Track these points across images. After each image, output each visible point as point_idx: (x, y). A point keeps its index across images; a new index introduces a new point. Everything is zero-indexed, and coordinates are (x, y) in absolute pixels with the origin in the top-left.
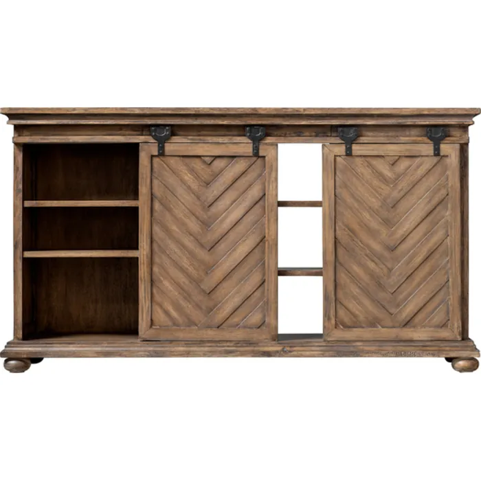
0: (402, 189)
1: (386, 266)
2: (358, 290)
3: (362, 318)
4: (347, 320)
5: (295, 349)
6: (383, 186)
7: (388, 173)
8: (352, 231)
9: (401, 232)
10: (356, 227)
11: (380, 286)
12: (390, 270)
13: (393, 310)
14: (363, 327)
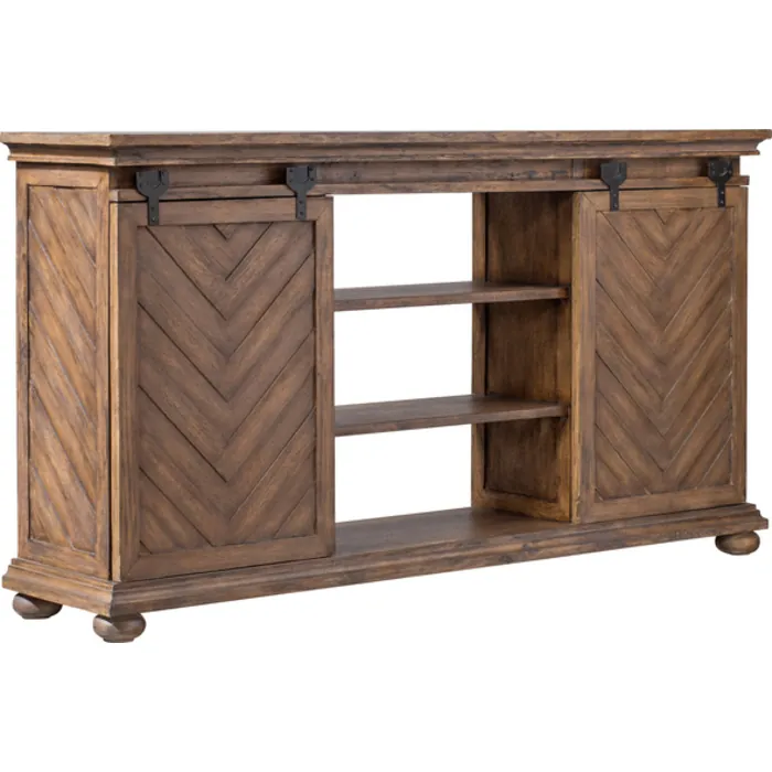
0: (677, 264)
1: (657, 392)
2: (623, 436)
3: (626, 479)
4: (608, 486)
5: (540, 544)
6: (654, 260)
7: (660, 238)
8: (615, 336)
9: (676, 334)
10: (620, 330)
11: (649, 424)
12: (662, 398)
13: (664, 464)
14: (629, 496)
